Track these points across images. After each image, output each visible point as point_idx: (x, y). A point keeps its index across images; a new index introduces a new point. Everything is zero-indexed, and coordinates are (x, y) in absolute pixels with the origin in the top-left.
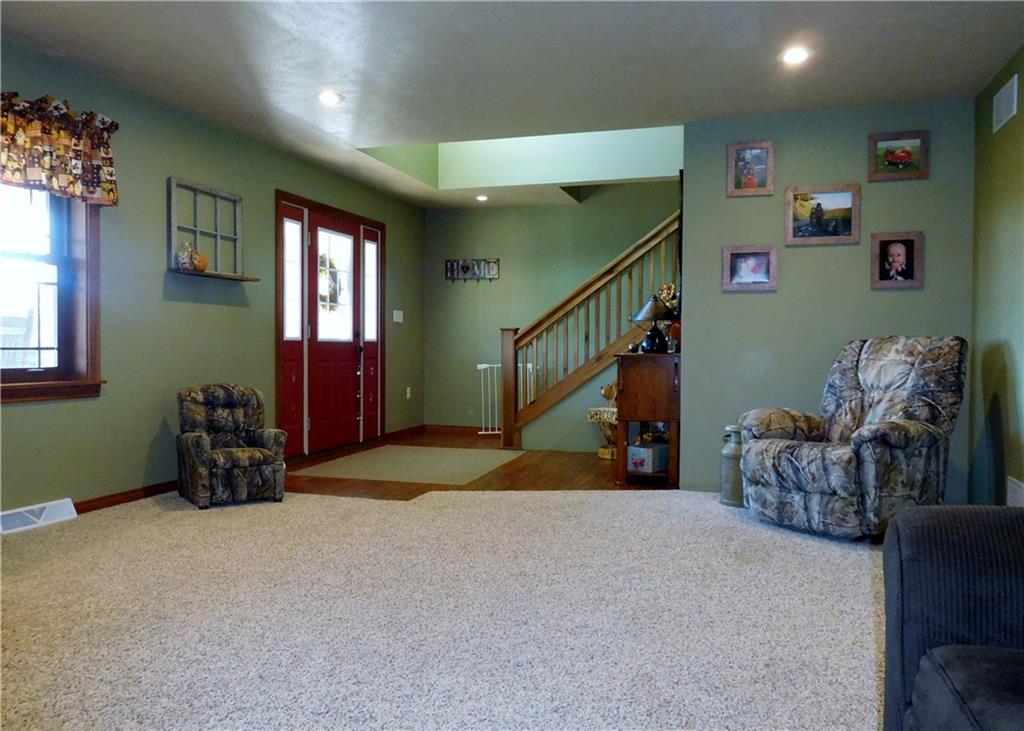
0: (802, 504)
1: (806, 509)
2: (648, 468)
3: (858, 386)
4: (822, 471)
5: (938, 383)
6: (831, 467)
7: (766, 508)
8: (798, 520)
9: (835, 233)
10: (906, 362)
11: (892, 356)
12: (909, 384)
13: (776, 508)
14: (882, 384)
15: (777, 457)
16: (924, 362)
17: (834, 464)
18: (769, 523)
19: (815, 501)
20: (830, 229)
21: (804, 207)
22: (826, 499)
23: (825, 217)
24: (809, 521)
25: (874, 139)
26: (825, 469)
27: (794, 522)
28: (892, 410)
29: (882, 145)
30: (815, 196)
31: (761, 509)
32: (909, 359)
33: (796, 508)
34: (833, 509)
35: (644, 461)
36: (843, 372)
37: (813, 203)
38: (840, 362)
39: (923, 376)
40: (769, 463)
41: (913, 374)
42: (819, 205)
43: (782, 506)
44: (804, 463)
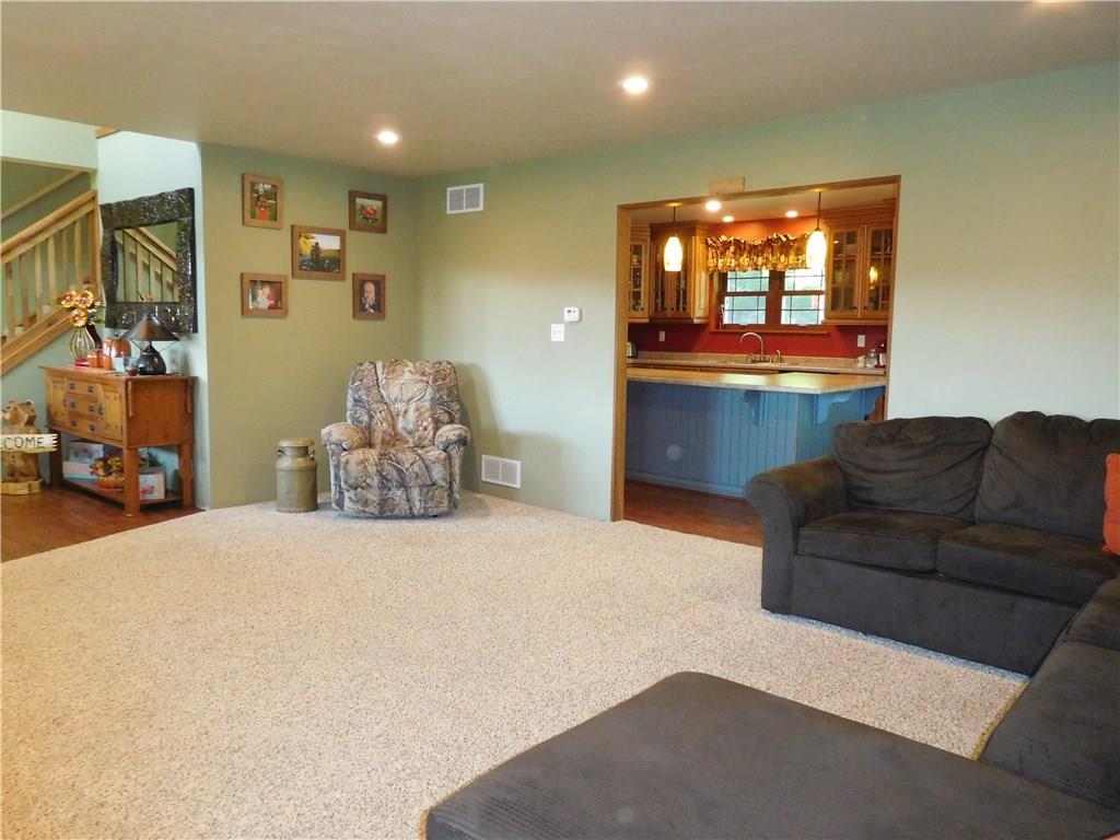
0: (404, 496)
1: (408, 500)
2: (158, 495)
3: (382, 400)
4: (425, 470)
5: (449, 395)
6: (432, 466)
7: (367, 506)
8: (400, 511)
9: (328, 270)
10: (422, 381)
11: (407, 376)
12: (428, 397)
13: (378, 504)
14: (405, 398)
15: (379, 464)
16: (437, 380)
17: (434, 463)
18: (367, 518)
19: (415, 493)
20: (325, 266)
21: (305, 243)
22: (425, 490)
23: (322, 255)
24: (410, 509)
25: (353, 195)
26: (427, 467)
27: (396, 512)
28: (422, 417)
29: (359, 201)
30: (314, 235)
31: (361, 508)
32: (424, 379)
33: (398, 501)
34: (433, 495)
35: (153, 487)
36: (368, 389)
37: (313, 242)
38: (361, 381)
39: (438, 391)
40: (372, 470)
41: (429, 390)
42: (317, 244)
43: (383, 502)
44: (407, 465)
